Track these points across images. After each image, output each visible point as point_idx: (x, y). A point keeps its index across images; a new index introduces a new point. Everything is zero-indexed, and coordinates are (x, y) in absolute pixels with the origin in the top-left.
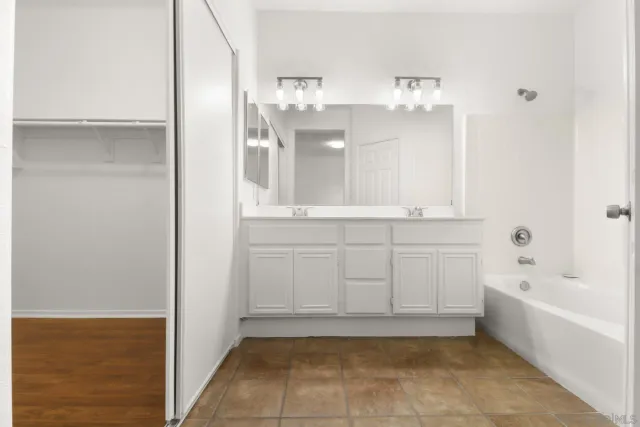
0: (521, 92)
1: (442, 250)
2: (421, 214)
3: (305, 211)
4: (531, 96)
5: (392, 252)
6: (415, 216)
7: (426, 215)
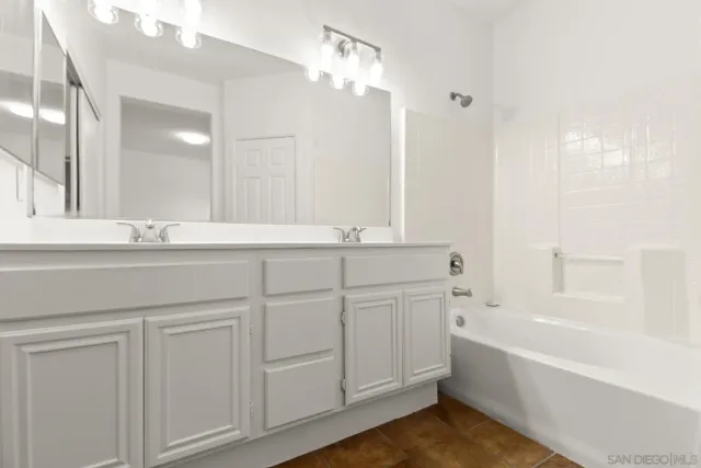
0: (453, 96)
1: (409, 290)
2: (358, 240)
3: (164, 230)
4: (467, 102)
5: (343, 299)
6: (351, 241)
7: (365, 241)
